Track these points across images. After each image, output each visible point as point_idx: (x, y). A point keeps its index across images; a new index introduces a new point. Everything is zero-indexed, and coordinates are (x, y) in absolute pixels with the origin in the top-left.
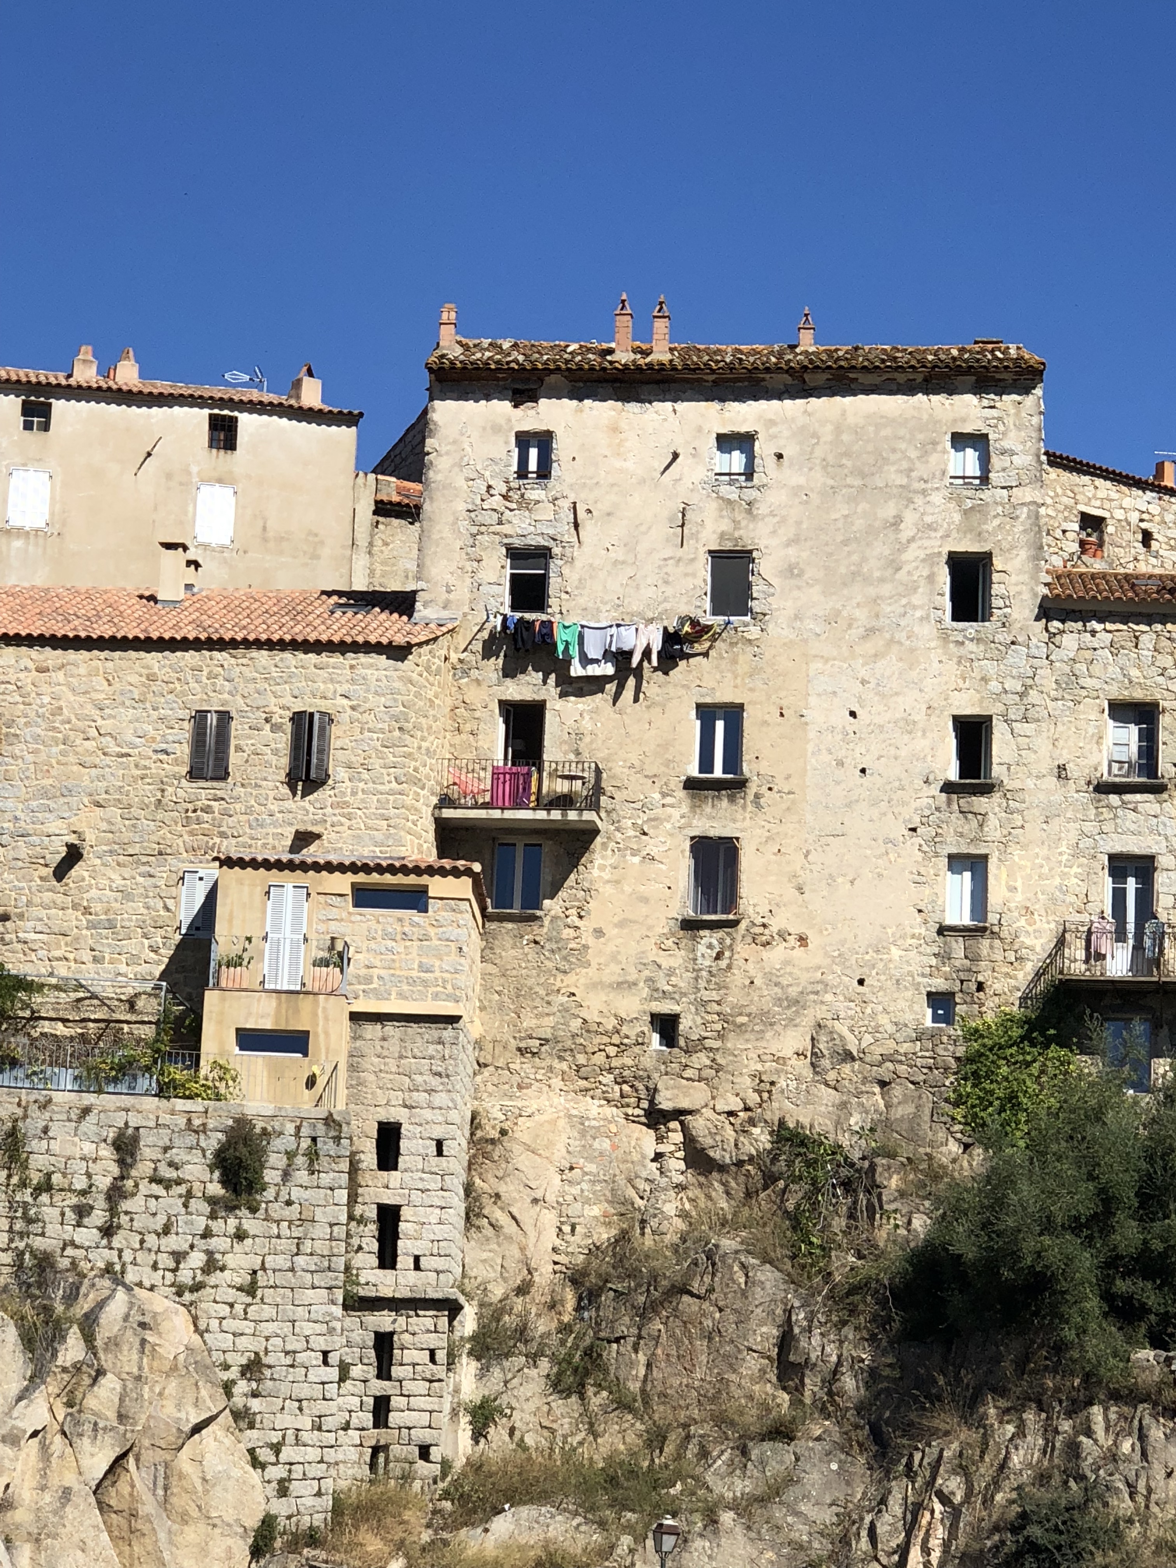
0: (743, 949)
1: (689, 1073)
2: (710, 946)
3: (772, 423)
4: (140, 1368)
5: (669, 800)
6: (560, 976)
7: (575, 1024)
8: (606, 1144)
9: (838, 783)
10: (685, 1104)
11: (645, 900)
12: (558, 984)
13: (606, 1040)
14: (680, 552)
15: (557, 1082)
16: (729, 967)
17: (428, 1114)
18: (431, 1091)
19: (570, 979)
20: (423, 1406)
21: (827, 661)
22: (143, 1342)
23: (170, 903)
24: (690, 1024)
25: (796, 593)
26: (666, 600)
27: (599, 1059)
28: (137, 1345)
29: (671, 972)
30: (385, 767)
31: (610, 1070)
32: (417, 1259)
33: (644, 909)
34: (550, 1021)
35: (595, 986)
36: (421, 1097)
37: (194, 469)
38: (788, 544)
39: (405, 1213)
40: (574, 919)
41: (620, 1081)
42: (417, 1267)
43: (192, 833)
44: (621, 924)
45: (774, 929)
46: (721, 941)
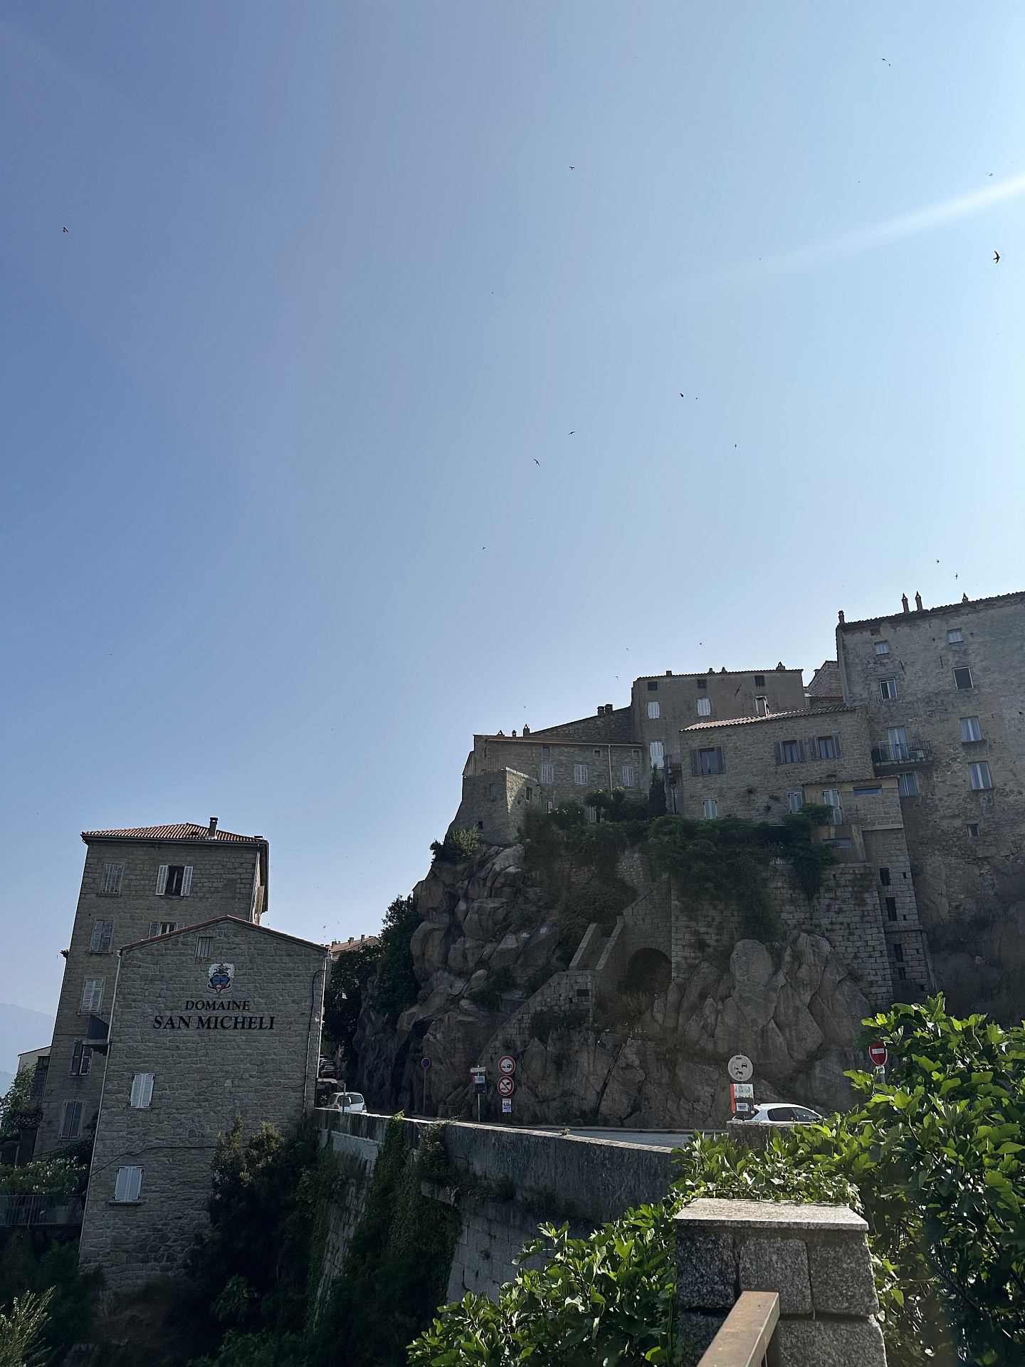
0: (998, 799)
1: (987, 844)
2: (984, 799)
3: (966, 623)
4: (815, 961)
5: (957, 752)
6: (929, 816)
7: (939, 832)
8: (961, 872)
9: (1020, 737)
10: (988, 855)
11: (956, 786)
12: (929, 819)
13: (952, 836)
14: (942, 670)
15: (937, 853)
16: (994, 805)
17: (898, 864)
18: (897, 856)
19: (934, 816)
20: (918, 970)
21: (1006, 697)
22: (814, 951)
23: (786, 805)
24: (983, 826)
25: (989, 677)
26: (941, 686)
27: (951, 842)
28: (812, 953)
29: (971, 809)
30: (854, 750)
31: (956, 846)
32: (904, 916)
33: (956, 789)
34: (929, 831)
35: (943, 818)
36: (894, 858)
37: (753, 692)
38: (982, 661)
39: (896, 900)
40: (930, 796)
41: (960, 849)
42: (905, 919)
43: (789, 781)
44: (949, 795)
45: (1008, 790)
46: (988, 796)
